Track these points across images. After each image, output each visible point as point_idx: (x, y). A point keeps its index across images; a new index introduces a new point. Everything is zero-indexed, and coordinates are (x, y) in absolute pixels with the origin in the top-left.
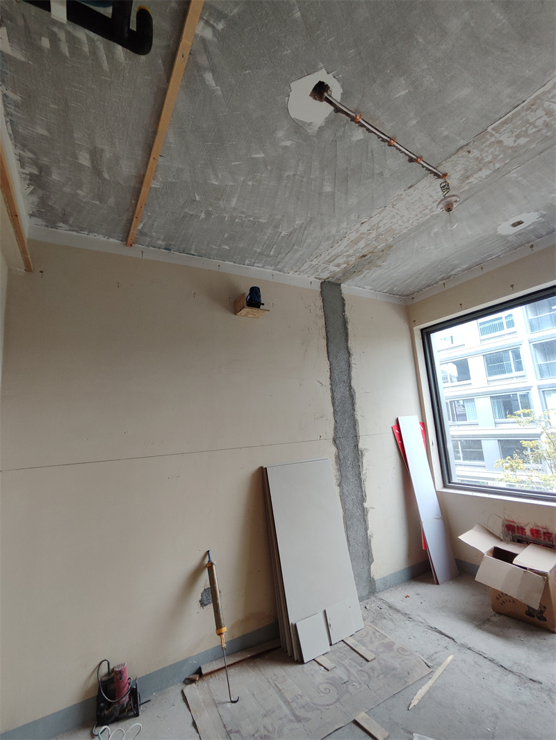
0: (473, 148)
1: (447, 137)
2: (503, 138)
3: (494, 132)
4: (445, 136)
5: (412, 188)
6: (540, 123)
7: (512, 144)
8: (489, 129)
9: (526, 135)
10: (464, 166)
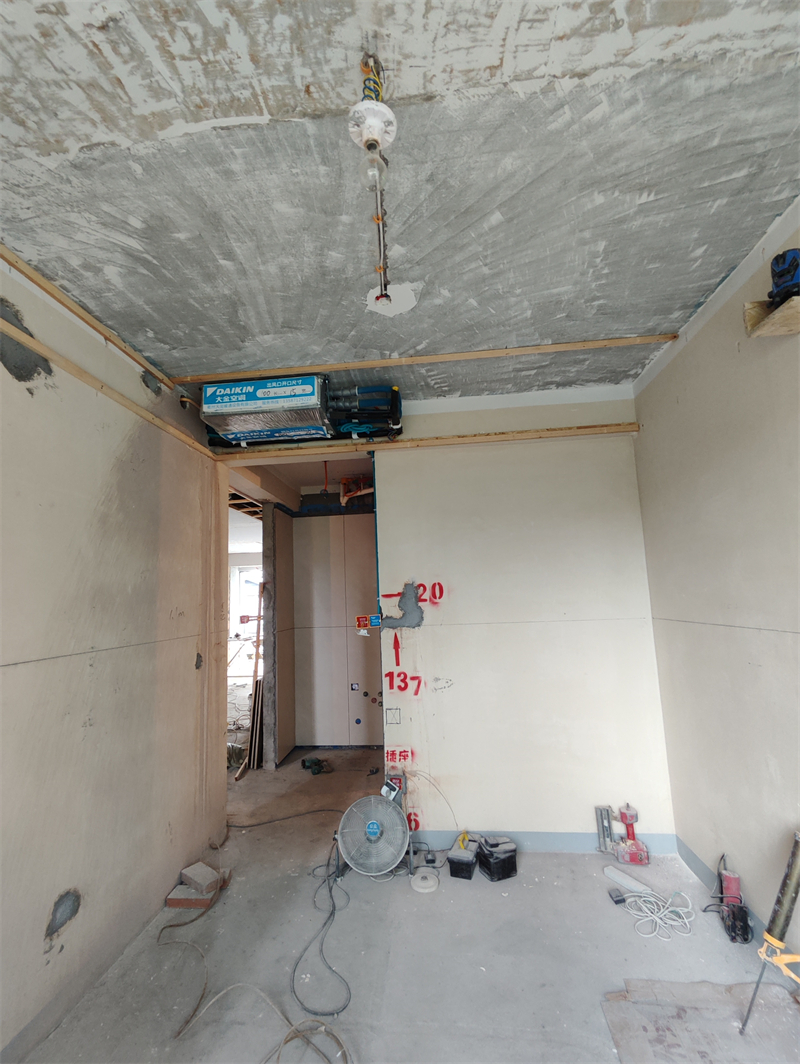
0: (299, 91)
1: (325, 161)
2: (245, 66)
3: (261, 100)
4: (325, 164)
5: (431, 88)
6: (182, 43)
8: (265, 119)
9: (200, 18)
10: (330, 53)
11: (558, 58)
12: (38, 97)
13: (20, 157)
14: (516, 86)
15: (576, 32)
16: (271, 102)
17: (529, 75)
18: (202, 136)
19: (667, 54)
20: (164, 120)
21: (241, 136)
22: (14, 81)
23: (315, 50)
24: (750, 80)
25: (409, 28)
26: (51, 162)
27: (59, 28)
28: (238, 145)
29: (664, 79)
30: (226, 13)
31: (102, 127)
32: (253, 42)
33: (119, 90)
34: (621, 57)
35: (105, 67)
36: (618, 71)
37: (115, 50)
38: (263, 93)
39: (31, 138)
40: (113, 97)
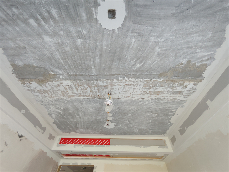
0: (97, 95)
1: (100, 104)
2: (89, 92)
3: (91, 96)
5: (119, 97)
6: (80, 89)
7: (89, 87)
8: (91, 98)
9: (84, 86)
10: (103, 92)
11: (139, 96)
12: (53, 92)
13: (46, 98)
14: (132, 99)
15: (141, 94)
16: (92, 96)
17: (135, 98)
18: (79, 99)
19: (156, 97)
20: (73, 96)
21: (86, 99)
22: (50, 89)
23: (101, 91)
24: (170, 102)
25: (116, 91)
26: (50, 99)
27: (61, 85)
28: (85, 100)
29: (156, 100)
30: (88, 86)
31: (62, 96)
32: (91, 89)
33: (67, 92)
34: (149, 97)
35: (66, 89)
36: (149, 99)
37: (69, 88)
38: (91, 95)
39: (49, 96)
40: (66, 93)
